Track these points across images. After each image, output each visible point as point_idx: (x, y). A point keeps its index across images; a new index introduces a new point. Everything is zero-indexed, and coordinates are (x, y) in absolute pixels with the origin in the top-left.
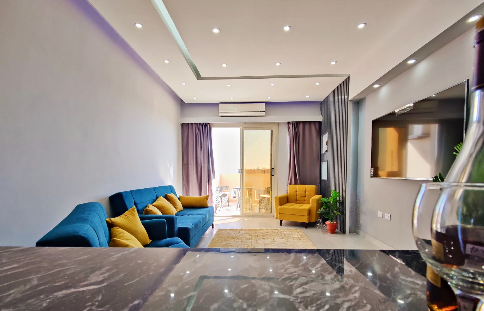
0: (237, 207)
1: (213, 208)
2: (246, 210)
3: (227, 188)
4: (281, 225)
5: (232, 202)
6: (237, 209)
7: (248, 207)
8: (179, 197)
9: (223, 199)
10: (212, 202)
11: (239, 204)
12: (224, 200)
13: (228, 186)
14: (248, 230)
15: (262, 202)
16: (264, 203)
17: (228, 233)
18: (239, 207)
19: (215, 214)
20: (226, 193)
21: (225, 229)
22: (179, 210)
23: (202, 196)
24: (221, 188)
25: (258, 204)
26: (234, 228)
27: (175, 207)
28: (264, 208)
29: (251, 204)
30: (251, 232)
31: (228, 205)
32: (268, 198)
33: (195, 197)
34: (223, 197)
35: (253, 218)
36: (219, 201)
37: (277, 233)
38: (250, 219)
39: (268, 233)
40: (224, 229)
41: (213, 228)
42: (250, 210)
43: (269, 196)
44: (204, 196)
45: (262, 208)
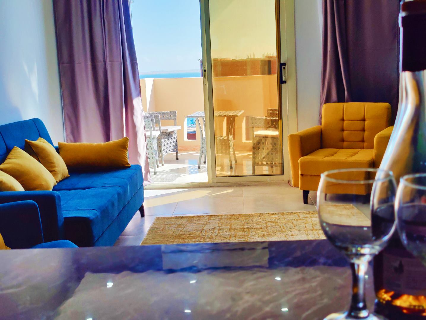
0: (200, 163)
1: (141, 170)
2: (222, 169)
3: (172, 116)
4: (306, 202)
5: (186, 149)
6: (199, 168)
7: (226, 162)
8: (56, 145)
9: (163, 144)
10: (137, 153)
11: (203, 156)
12: (167, 146)
13: (174, 112)
14: (226, 217)
15: (261, 147)
16: (264, 151)
17: (179, 226)
18: (205, 162)
19: (145, 183)
20: (170, 129)
21: (172, 218)
22: (60, 178)
23: (111, 142)
24: (157, 117)
25: (251, 153)
26: (192, 215)
27: (51, 171)
28: (265, 163)
29: (234, 154)
30: (233, 221)
31: (177, 159)
32: (273, 138)
33: (96, 143)
34: (162, 140)
35: (238, 189)
36: (152, 151)
37: (294, 222)
38: (230, 190)
39: (273, 222)
40: (168, 218)
41: (143, 215)
42: (231, 168)
43: (275, 133)
44: (117, 141)
45: (260, 163)
